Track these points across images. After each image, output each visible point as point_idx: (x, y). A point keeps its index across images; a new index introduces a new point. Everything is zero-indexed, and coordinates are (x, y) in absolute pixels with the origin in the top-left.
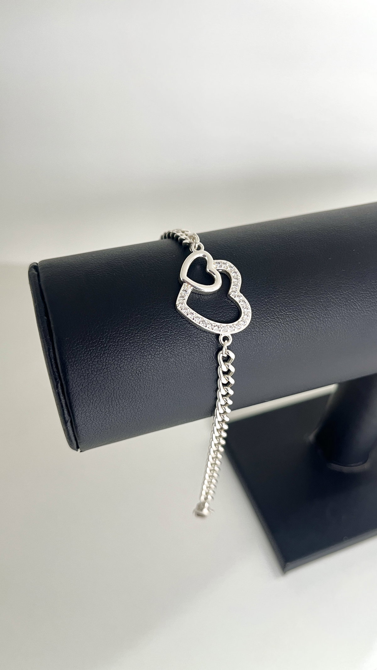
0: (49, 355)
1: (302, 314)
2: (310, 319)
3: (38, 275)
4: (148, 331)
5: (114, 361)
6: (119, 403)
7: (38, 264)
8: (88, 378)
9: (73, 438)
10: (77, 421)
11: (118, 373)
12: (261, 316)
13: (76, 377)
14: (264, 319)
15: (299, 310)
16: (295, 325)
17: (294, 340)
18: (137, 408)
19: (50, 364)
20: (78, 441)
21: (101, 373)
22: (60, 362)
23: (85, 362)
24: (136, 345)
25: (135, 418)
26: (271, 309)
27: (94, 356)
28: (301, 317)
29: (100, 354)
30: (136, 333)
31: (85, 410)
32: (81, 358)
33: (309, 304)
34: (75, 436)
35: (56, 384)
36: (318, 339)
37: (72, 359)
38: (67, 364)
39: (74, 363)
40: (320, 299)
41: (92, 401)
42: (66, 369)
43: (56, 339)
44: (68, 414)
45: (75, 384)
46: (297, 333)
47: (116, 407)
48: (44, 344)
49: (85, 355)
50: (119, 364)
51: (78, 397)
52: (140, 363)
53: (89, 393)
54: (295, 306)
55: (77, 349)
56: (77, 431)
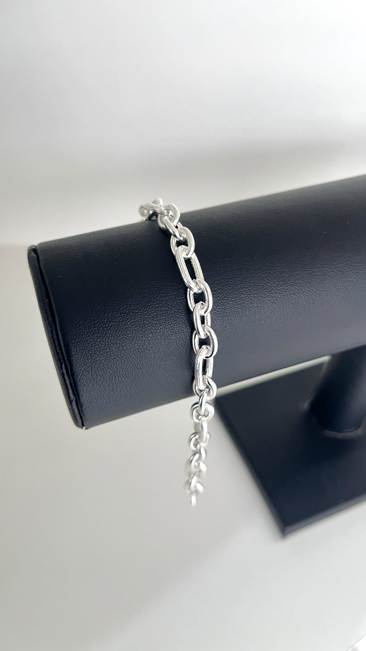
0: (52, 337)
1: (299, 288)
2: (306, 293)
3: (38, 258)
4: (148, 310)
5: (116, 340)
6: (122, 381)
7: (37, 248)
8: (91, 358)
9: (78, 417)
10: (82, 400)
11: (120, 352)
12: (258, 291)
13: (80, 357)
14: (262, 294)
15: (295, 284)
16: (292, 299)
17: (291, 314)
18: (140, 385)
19: (53, 346)
20: (84, 420)
21: (104, 353)
22: (63, 343)
23: (88, 342)
24: (136, 324)
25: (138, 395)
26: (269, 284)
27: (96, 337)
28: (298, 291)
29: (103, 334)
30: (136, 313)
31: (89, 390)
32: (84, 339)
33: (305, 278)
34: (80, 414)
35: (60, 365)
36: (315, 312)
37: (75, 340)
38: (70, 345)
39: (77, 344)
40: (316, 273)
41: (96, 380)
42: (69, 350)
43: (59, 321)
44: (73, 394)
45: (79, 364)
46: (294, 307)
47: (119, 385)
48: (46, 326)
49: (87, 336)
50: (121, 343)
51: (82, 377)
52: (142, 342)
53: (93, 373)
54: (292, 281)
55: (79, 330)
56: (82, 410)
